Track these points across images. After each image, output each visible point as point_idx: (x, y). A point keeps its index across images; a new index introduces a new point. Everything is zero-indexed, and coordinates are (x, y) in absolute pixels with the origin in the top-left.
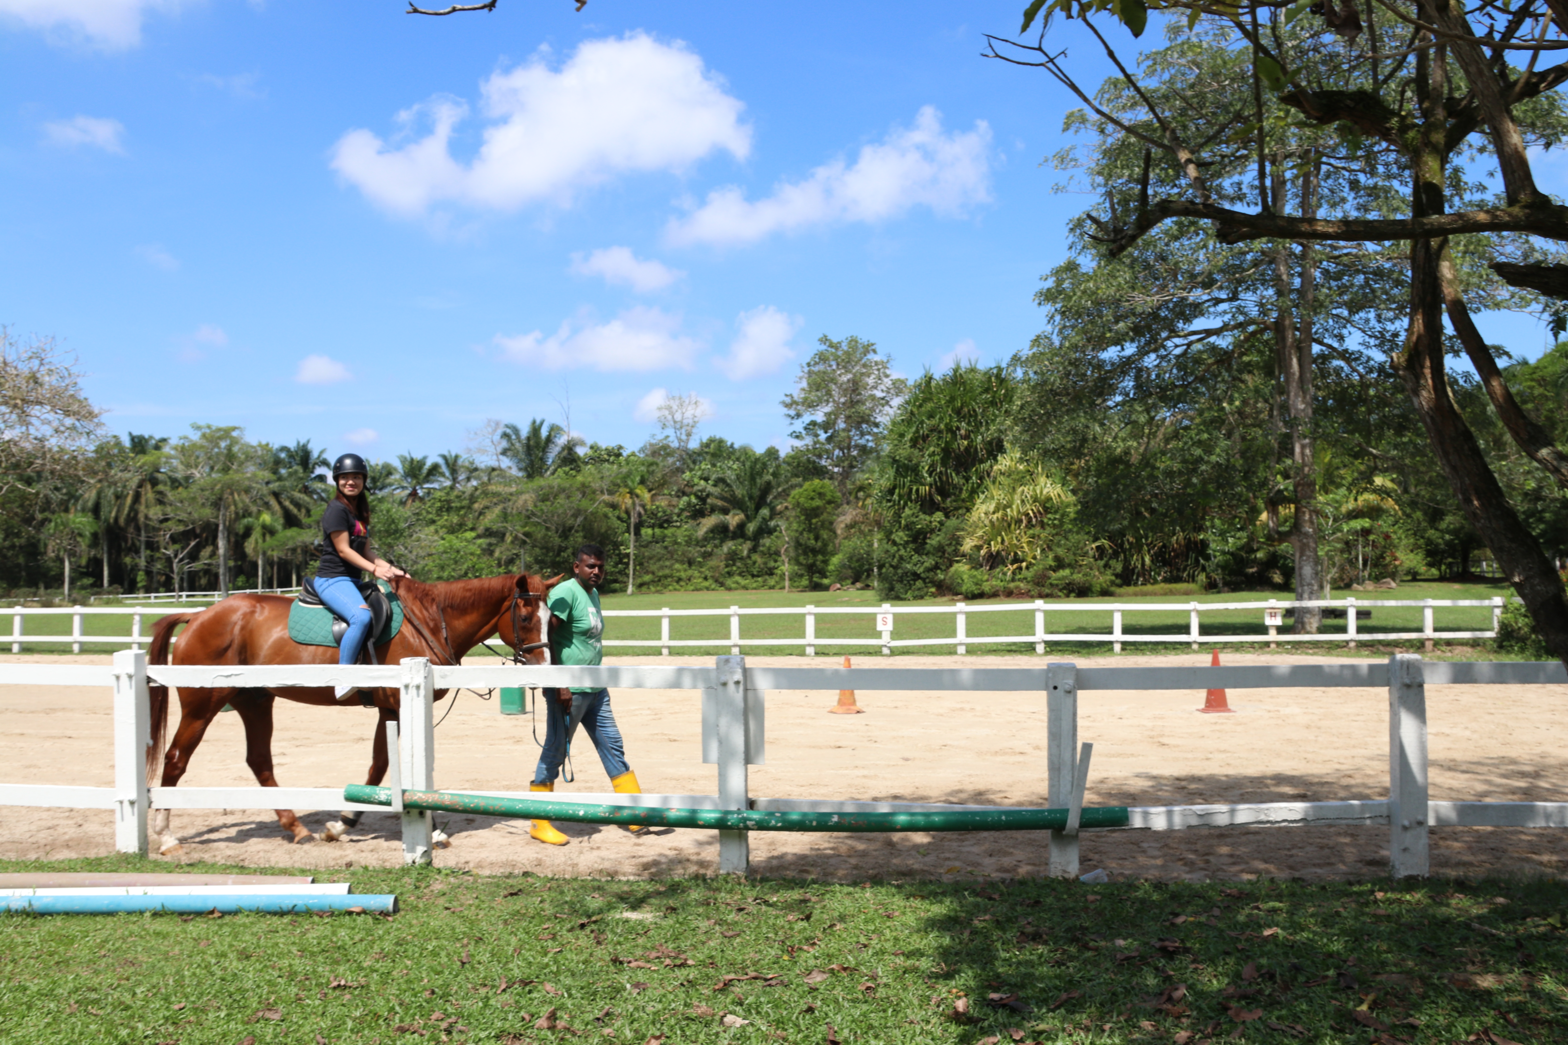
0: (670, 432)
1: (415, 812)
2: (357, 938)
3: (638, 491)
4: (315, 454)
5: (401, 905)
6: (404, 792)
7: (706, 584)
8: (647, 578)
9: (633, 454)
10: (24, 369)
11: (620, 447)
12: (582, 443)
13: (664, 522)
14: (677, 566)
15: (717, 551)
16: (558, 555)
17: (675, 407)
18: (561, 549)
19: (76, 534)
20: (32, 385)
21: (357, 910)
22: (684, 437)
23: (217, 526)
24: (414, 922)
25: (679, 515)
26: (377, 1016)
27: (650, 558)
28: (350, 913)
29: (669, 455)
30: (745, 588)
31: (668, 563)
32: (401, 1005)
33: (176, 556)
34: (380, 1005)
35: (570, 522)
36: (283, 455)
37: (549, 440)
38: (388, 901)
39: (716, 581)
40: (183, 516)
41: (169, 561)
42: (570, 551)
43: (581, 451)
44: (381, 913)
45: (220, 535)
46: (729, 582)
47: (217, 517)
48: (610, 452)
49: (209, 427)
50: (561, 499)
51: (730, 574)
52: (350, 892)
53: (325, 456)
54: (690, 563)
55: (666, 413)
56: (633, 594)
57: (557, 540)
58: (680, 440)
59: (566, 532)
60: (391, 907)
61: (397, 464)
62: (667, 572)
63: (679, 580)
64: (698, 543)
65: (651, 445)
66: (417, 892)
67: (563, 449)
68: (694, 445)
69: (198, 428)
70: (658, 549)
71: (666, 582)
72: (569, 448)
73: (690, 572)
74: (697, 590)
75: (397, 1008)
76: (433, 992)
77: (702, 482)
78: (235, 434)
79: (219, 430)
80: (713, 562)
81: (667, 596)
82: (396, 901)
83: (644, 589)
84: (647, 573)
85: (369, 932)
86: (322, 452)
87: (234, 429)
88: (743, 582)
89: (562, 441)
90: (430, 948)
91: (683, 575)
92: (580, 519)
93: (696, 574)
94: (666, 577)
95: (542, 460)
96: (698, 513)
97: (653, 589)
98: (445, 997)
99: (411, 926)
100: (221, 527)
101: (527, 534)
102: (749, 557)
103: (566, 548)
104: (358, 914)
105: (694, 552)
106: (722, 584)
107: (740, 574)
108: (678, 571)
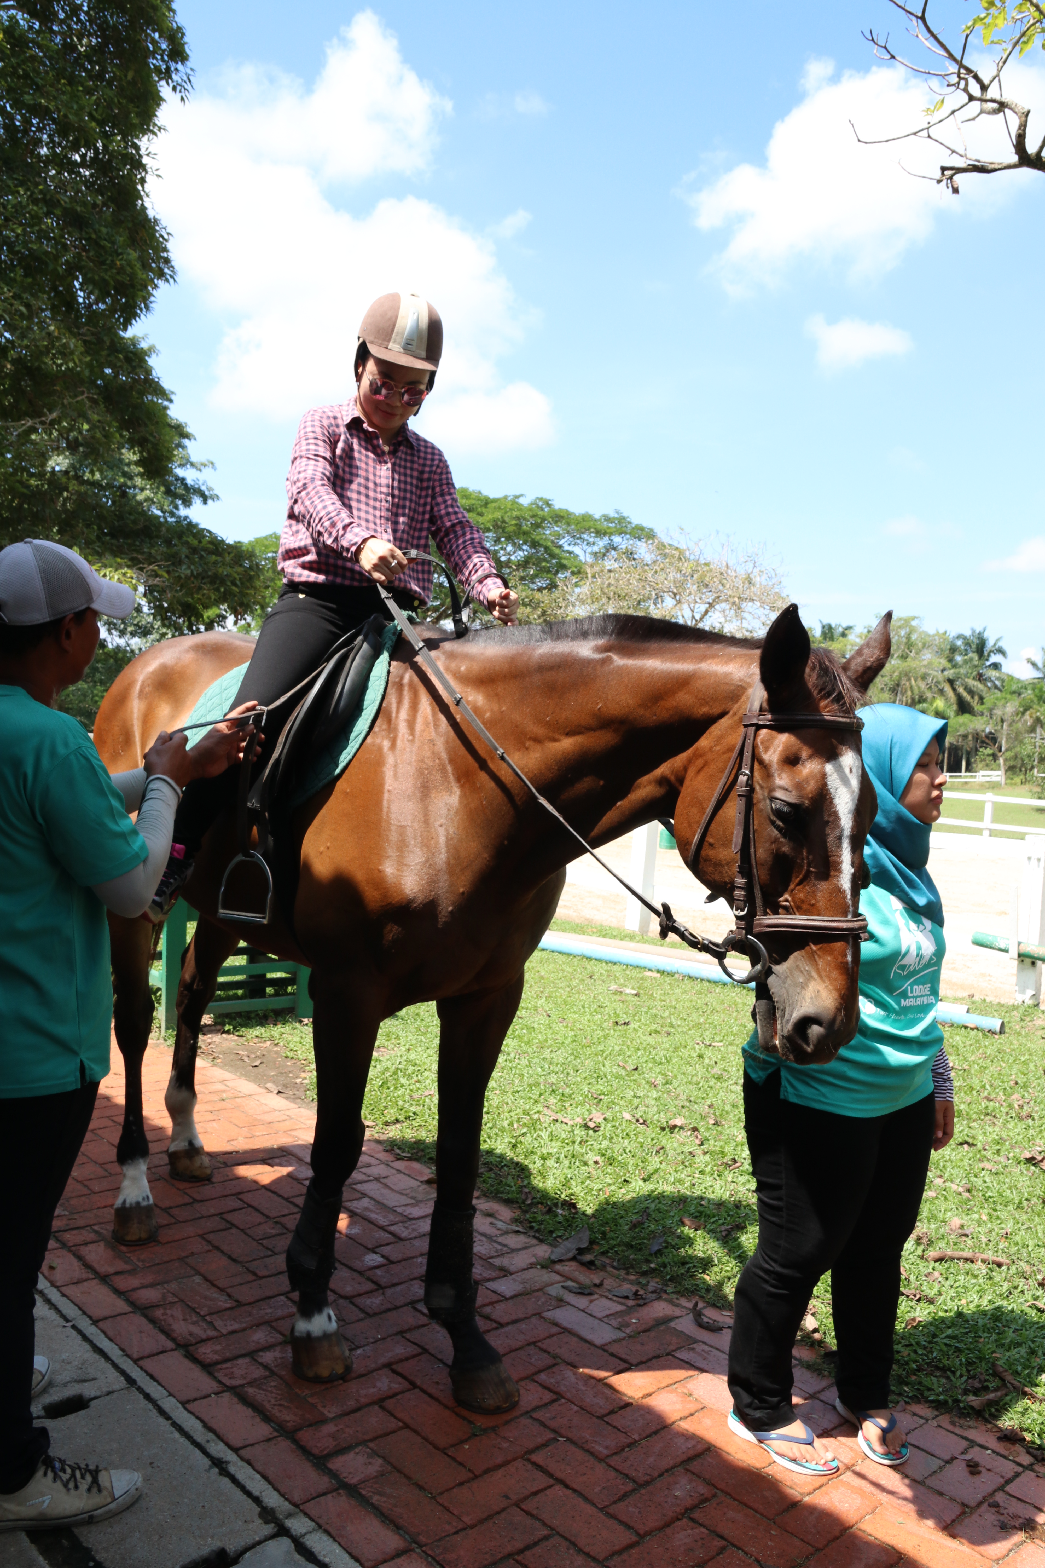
1: (1028, 961)
2: (968, 1043)
4: (990, 643)
5: (1007, 1030)
6: (1019, 944)
10: (742, 571)
20: (747, 585)
21: (972, 1026)
24: (1015, 1042)
26: (972, 1089)
28: (966, 1027)
32: (991, 1086)
34: (976, 1083)
36: (959, 643)
38: (996, 1024)
44: (989, 1031)
52: (968, 1012)
53: (1000, 644)
60: (998, 1029)
66: (1022, 1024)
75: (988, 1087)
76: (1017, 1083)
78: (914, 623)
82: (1003, 1025)
85: (977, 1041)
86: (998, 640)
87: (914, 618)
90: (1023, 1059)
98: (1025, 1086)
99: (1011, 1044)
104: (972, 1029)
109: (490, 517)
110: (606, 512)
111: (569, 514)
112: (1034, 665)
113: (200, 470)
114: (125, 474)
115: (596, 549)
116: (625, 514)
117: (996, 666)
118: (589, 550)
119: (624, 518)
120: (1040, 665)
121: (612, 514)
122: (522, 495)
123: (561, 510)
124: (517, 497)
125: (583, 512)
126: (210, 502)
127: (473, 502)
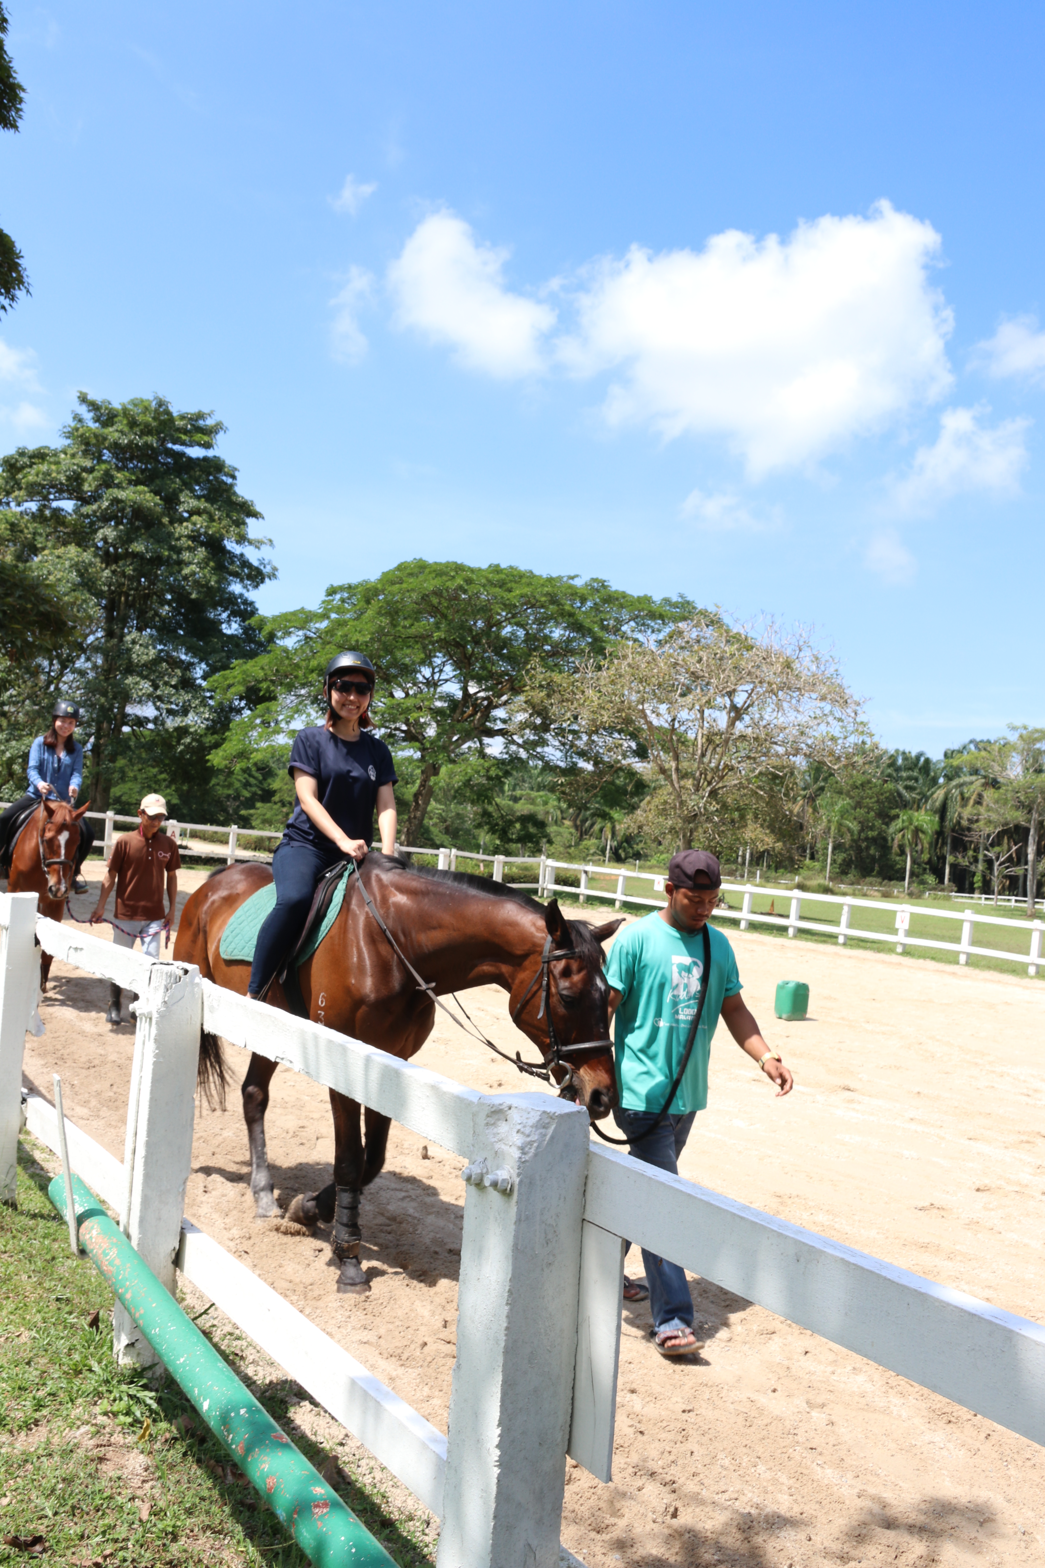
10: (783, 654)
19: (918, 830)
23: (1027, 830)
33: (998, 858)
40: (996, 817)
41: (989, 863)
45: (1030, 840)
47: (1029, 821)
49: (1025, 728)
69: (1014, 728)
79: (1037, 731)
100: (1032, 832)
109: (518, 592)
110: (667, 595)
111: (624, 595)
113: (259, 548)
114: (172, 548)
115: (661, 636)
116: (690, 598)
118: (654, 637)
119: (688, 603)
121: (675, 599)
122: (577, 576)
123: (616, 591)
124: (572, 578)
125: (641, 594)
126: (267, 580)
127: (503, 576)
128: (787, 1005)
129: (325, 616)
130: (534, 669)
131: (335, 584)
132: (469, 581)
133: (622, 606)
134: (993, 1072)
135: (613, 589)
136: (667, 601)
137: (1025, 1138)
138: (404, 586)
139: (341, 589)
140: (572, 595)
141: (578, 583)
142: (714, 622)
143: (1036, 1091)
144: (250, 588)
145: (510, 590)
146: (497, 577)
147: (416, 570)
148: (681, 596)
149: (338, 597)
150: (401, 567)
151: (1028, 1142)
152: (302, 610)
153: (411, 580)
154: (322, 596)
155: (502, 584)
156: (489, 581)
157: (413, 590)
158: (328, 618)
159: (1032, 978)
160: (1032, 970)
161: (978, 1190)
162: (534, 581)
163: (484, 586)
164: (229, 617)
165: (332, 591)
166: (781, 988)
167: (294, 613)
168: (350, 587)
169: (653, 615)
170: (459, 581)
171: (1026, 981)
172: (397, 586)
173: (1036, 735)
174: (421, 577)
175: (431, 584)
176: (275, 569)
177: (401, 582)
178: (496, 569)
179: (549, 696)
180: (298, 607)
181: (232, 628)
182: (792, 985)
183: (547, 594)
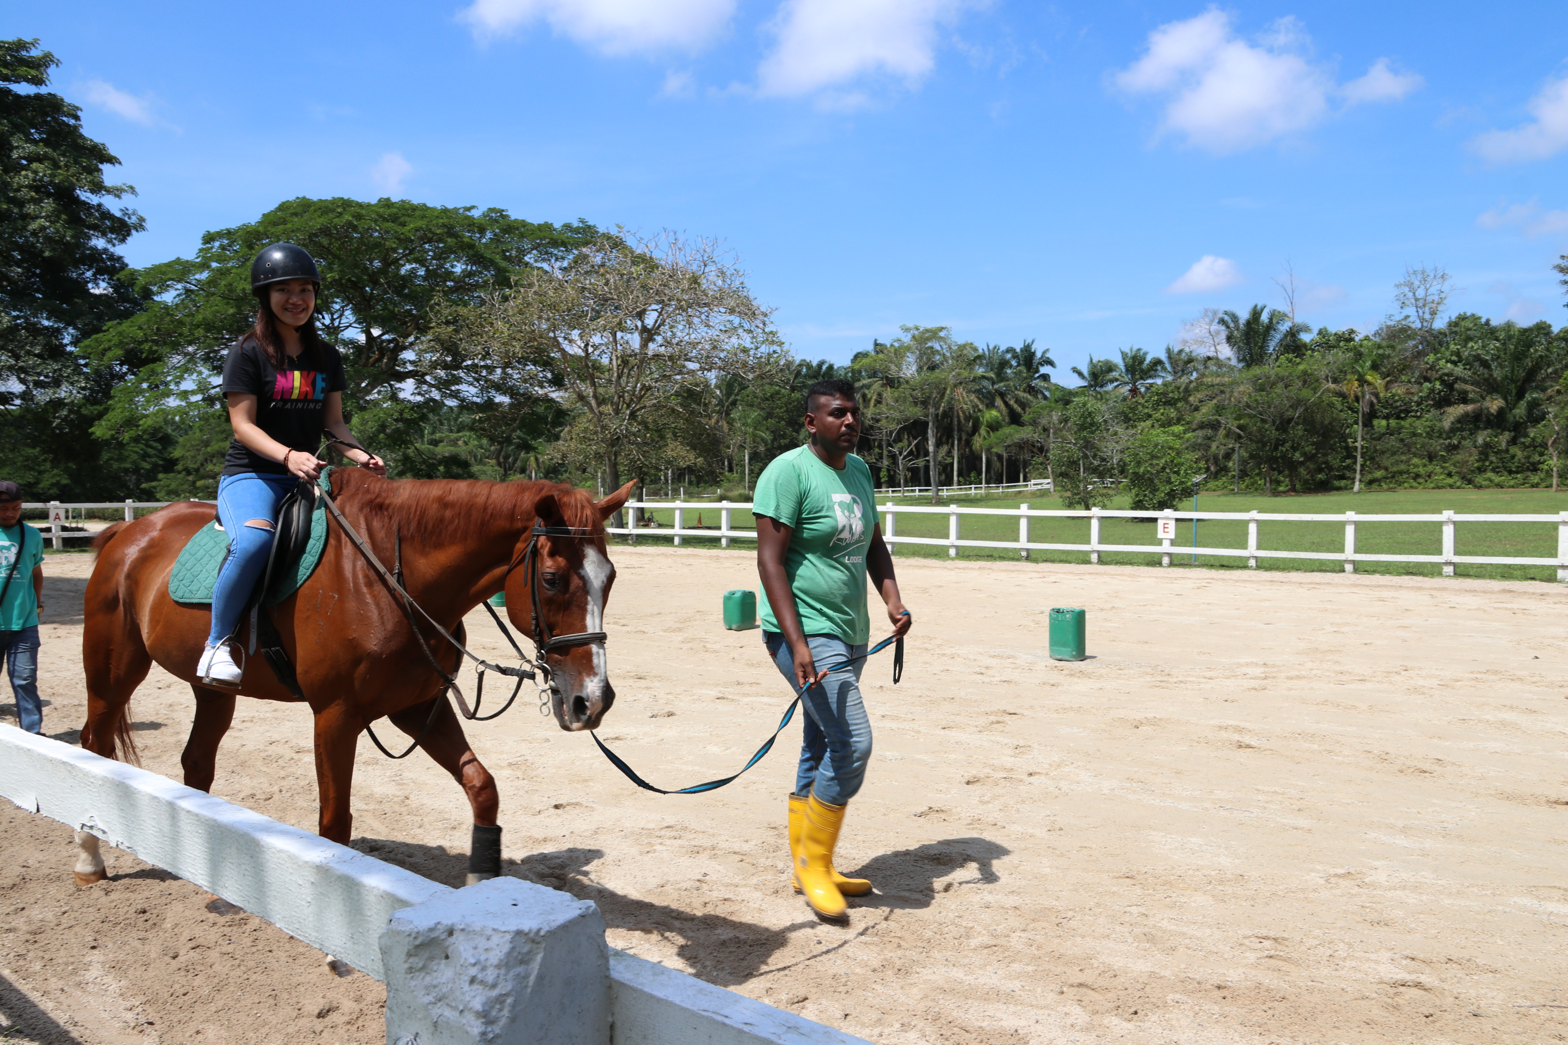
0: (1411, 311)
3: (1369, 378)
4: (1039, 354)
7: (1450, 481)
8: (1379, 474)
9: (1367, 338)
11: (1352, 332)
12: (1307, 329)
13: (1401, 412)
14: (1415, 460)
15: (1467, 443)
16: (1276, 449)
17: (1417, 283)
18: (1278, 443)
22: (1427, 316)
23: (927, 423)
25: (1419, 404)
27: (1383, 452)
29: (1409, 337)
30: (1500, 486)
31: (1404, 458)
33: (900, 453)
35: (1290, 413)
36: (1009, 356)
37: (1270, 327)
39: (1463, 478)
40: (897, 415)
41: (893, 458)
42: (1288, 445)
43: (1306, 338)
45: (930, 431)
46: (1479, 479)
47: (927, 416)
48: (1340, 338)
49: (917, 329)
50: (1279, 389)
51: (1481, 470)
53: (1047, 355)
54: (1431, 457)
55: (1406, 289)
56: (1359, 492)
57: (1274, 434)
58: (1422, 320)
59: (1284, 424)
61: (1118, 360)
62: (1403, 467)
63: (1417, 476)
64: (1441, 434)
65: (1388, 327)
67: (1286, 336)
68: (1440, 324)
69: (907, 330)
70: (1392, 442)
71: (1401, 479)
72: (1293, 333)
73: (1430, 468)
74: (1438, 488)
77: (1449, 365)
78: (942, 334)
79: (927, 331)
80: (1459, 457)
81: (1401, 495)
83: (1375, 486)
84: (1379, 468)
86: (1044, 353)
87: (942, 329)
88: (1497, 479)
89: (1284, 327)
91: (1421, 470)
92: (1300, 410)
93: (1438, 469)
94: (1401, 473)
95: (1263, 347)
96: (1442, 402)
97: (1385, 486)
100: (930, 424)
101: (1240, 427)
102: (1507, 451)
103: (1284, 441)
105: (1437, 445)
106: (1470, 482)
107: (1493, 470)
108: (1416, 466)
109: (412, 226)
111: (524, 224)
112: (1080, 374)
113: (119, 197)
115: (565, 264)
116: (591, 223)
117: (1045, 377)
118: (558, 264)
119: (589, 227)
120: (1086, 373)
121: (576, 224)
122: (473, 207)
124: (469, 209)
126: (134, 232)
128: (736, 615)
129: (204, 266)
130: (439, 305)
131: (212, 231)
132: (359, 217)
133: (522, 236)
134: (944, 655)
135: (513, 218)
136: (567, 227)
137: (993, 718)
138: (289, 226)
139: (219, 235)
140: (469, 225)
141: (476, 214)
142: (617, 244)
143: (987, 668)
144: (116, 242)
145: (404, 225)
146: (388, 212)
147: (299, 210)
148: (582, 221)
149: (217, 244)
150: (283, 207)
151: (998, 722)
152: (178, 261)
153: (296, 219)
154: (199, 245)
155: (394, 219)
156: (381, 216)
157: (298, 230)
158: (209, 267)
159: (953, 559)
160: (952, 552)
161: (968, 783)
162: (428, 213)
163: (376, 221)
164: (94, 275)
165: (209, 238)
166: (728, 599)
167: (169, 265)
168: (229, 233)
169: (555, 243)
170: (347, 217)
171: (948, 564)
172: (282, 227)
173: (927, 335)
174: (306, 216)
175: (318, 222)
176: (142, 219)
177: (285, 222)
178: (386, 203)
179: (456, 331)
180: (172, 258)
181: (100, 288)
182: (738, 595)
183: (444, 225)
